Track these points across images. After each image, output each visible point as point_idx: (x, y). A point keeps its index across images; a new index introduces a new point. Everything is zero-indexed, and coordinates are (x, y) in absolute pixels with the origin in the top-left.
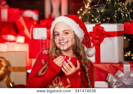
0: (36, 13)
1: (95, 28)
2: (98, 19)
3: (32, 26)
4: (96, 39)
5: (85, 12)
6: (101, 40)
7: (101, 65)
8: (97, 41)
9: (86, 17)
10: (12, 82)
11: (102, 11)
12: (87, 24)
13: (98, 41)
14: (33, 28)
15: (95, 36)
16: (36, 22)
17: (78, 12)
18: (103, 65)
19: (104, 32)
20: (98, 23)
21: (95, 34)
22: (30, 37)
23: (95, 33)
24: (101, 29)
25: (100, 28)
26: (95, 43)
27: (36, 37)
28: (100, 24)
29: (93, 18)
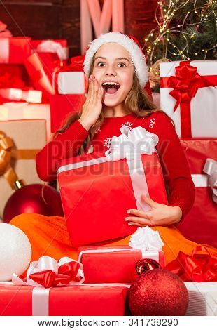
0: (63, 46)
1: (181, 69)
2: (185, 53)
3: (56, 70)
4: (182, 91)
5: (158, 40)
6: (192, 94)
7: (193, 141)
8: (184, 95)
9: (162, 50)
10: (20, 178)
11: (192, 36)
12: (163, 61)
13: (186, 94)
14: (57, 73)
15: (181, 84)
16: (64, 61)
17: (146, 40)
18: (197, 143)
19: (197, 76)
20: (185, 60)
21: (179, 81)
22: (52, 90)
23: (179, 79)
24: (192, 71)
25: (189, 69)
26: (181, 100)
27: (64, 90)
28: (189, 62)
29: (175, 50)
